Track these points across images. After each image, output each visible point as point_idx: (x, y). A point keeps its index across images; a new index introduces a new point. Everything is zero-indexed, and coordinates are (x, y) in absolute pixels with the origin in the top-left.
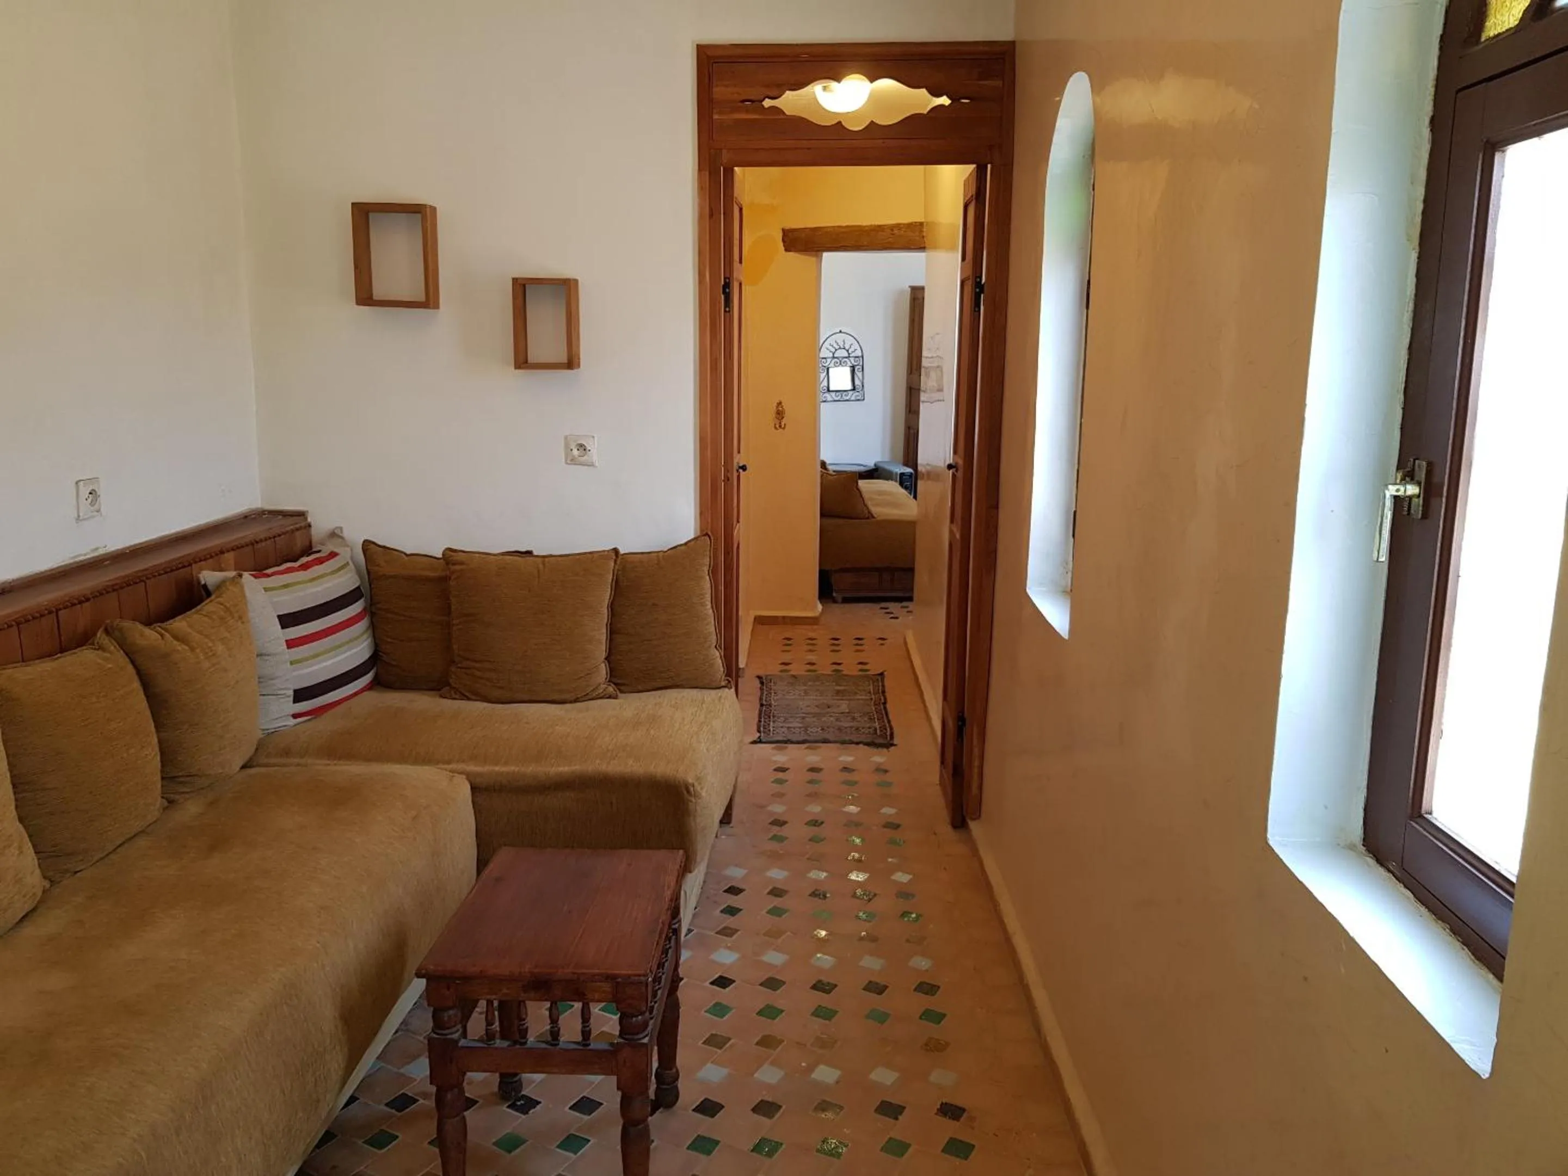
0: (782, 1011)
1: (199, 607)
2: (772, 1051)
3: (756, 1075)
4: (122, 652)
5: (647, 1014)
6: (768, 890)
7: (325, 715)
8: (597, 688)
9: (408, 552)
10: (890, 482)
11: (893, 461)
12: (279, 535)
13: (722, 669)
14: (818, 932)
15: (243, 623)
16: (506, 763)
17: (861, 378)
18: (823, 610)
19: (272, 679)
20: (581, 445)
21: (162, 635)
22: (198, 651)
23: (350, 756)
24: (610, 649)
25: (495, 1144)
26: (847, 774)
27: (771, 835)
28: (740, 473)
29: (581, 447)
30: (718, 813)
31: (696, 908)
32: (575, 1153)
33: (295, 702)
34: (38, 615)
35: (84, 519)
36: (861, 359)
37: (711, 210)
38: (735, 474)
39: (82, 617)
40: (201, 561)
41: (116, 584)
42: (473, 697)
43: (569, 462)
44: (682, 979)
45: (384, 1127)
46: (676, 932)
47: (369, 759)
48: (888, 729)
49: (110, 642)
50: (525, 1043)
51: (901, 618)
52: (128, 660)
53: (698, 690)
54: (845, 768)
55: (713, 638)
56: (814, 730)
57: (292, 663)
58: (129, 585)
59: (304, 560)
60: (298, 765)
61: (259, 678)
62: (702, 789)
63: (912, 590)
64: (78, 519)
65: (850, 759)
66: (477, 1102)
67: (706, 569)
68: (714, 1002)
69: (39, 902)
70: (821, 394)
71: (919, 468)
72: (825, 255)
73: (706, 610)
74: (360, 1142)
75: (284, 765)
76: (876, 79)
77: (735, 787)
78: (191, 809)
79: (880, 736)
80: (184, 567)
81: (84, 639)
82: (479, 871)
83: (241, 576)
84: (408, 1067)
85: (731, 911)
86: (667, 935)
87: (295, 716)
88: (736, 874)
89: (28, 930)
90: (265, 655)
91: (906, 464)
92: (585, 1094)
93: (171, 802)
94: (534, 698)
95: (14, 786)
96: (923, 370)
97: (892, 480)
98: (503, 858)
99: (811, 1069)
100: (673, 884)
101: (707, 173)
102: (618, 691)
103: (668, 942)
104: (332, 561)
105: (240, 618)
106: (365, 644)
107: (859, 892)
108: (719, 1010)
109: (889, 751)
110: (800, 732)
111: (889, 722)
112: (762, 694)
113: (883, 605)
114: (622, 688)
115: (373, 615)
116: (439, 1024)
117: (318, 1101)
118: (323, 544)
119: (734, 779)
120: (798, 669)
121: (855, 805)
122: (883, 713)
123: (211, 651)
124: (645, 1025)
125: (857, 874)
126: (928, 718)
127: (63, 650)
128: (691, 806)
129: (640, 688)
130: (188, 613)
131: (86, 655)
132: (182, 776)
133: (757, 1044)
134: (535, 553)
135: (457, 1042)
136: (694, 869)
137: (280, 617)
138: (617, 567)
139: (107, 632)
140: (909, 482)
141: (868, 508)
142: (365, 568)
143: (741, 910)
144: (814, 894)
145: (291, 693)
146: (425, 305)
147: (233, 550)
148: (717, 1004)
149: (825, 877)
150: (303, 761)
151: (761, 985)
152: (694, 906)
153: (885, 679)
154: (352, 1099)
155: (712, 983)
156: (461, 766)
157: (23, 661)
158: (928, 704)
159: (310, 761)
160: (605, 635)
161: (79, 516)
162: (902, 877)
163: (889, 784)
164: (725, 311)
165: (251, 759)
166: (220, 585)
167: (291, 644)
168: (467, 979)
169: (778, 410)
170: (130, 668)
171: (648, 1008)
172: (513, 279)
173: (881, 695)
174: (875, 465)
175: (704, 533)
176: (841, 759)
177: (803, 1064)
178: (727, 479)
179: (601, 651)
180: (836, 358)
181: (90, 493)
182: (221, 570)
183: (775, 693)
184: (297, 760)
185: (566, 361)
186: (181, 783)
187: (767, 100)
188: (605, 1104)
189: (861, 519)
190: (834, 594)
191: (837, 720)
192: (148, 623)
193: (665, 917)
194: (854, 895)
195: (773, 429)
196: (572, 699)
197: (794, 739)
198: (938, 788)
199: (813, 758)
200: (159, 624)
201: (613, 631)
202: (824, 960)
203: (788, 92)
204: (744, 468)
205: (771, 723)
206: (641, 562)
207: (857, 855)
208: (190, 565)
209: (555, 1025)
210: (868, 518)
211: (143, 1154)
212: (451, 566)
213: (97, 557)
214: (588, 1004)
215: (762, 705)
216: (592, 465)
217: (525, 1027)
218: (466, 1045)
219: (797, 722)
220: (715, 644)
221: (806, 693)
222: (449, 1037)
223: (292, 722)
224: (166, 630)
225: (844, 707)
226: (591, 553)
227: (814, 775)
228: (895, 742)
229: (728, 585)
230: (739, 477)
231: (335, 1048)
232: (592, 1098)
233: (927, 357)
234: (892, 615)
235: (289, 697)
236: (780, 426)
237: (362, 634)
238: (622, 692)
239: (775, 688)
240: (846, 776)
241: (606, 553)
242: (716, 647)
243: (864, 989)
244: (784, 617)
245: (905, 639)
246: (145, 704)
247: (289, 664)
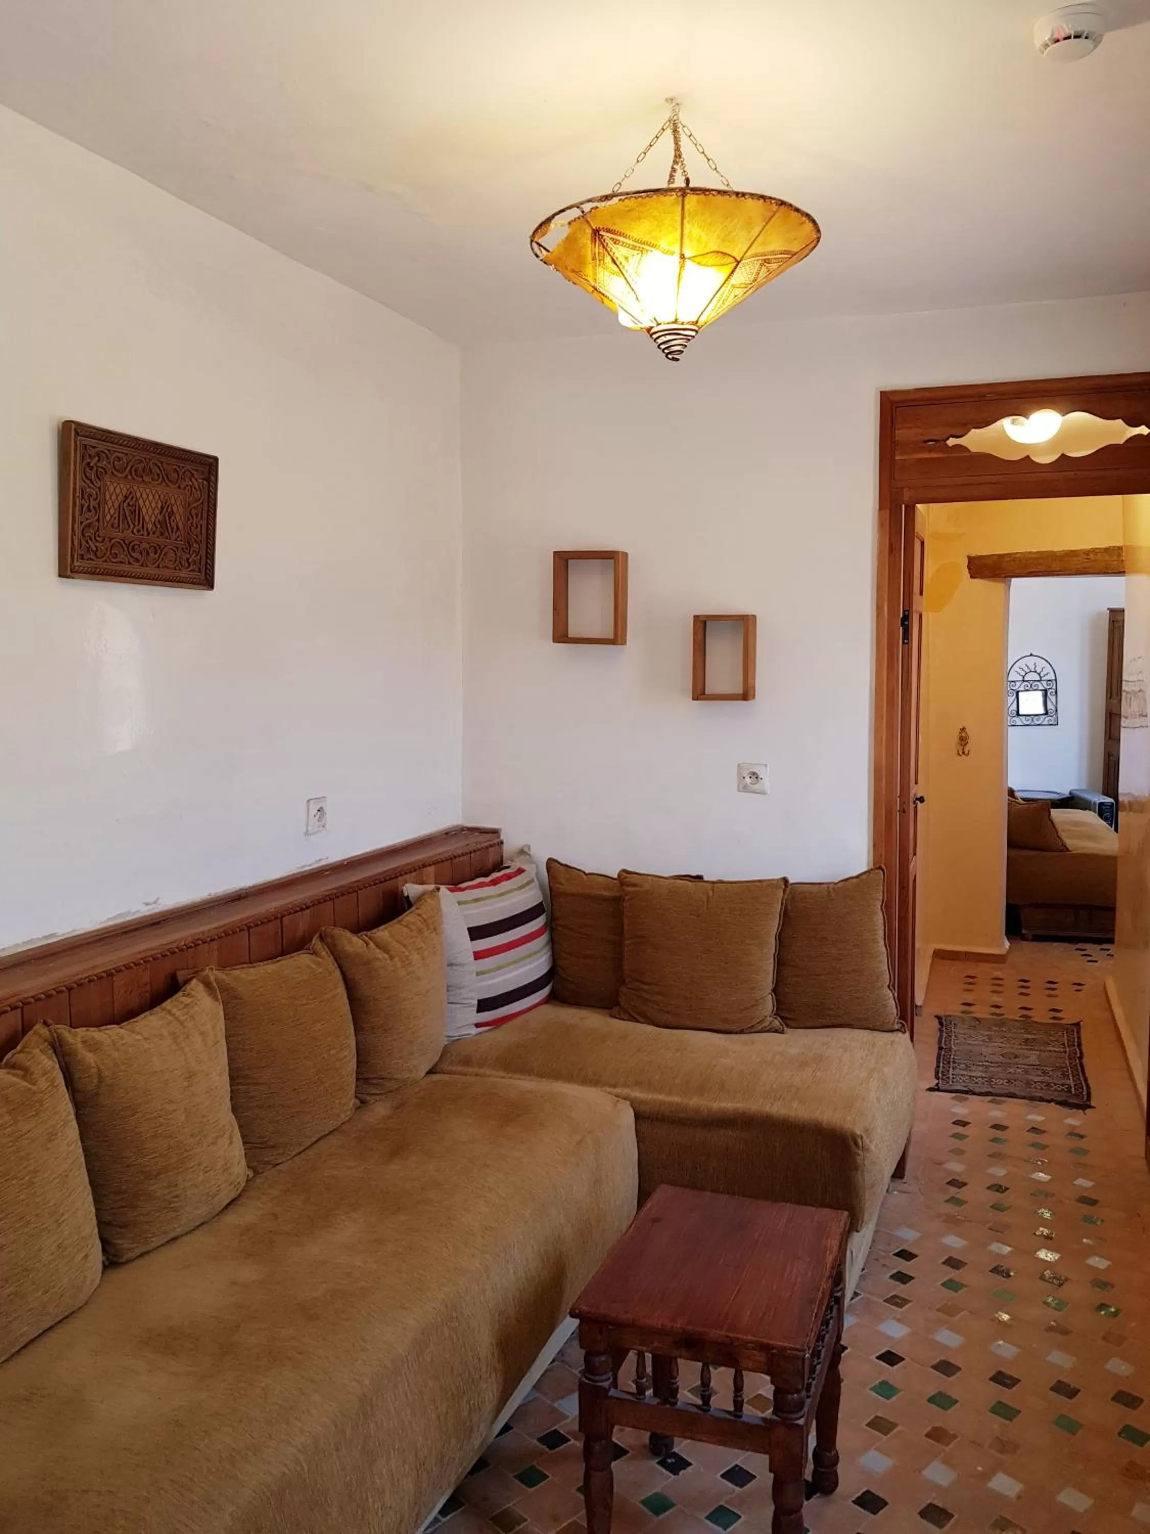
0: (957, 1402)
1: (400, 918)
2: (944, 1447)
3: (924, 1473)
4: (332, 957)
5: (804, 1393)
6: (943, 1260)
7: (505, 1025)
8: (763, 1020)
9: (587, 872)
10: (1087, 812)
11: (1091, 788)
12: (475, 851)
13: (895, 1011)
14: (1000, 1316)
15: (437, 934)
16: (670, 1093)
17: (1054, 701)
18: (1010, 947)
19: (460, 988)
20: (754, 774)
21: (367, 944)
22: (396, 959)
23: (525, 1070)
24: (777, 981)
25: (643, 1502)
26: (1034, 1135)
27: (947, 1197)
28: (917, 804)
29: (754, 775)
30: (889, 1168)
31: (863, 1269)
32: (725, 1529)
33: (479, 1011)
34: (265, 920)
35: (314, 834)
36: (1054, 682)
37: (891, 545)
38: (912, 806)
39: (303, 922)
40: (406, 873)
41: (332, 894)
42: (641, 1020)
43: (741, 789)
44: (845, 1348)
45: (535, 1463)
46: (839, 1301)
47: (542, 1075)
48: (1085, 1088)
49: (323, 948)
50: (676, 1403)
51: (1099, 962)
52: (336, 965)
53: (868, 1031)
54: (1033, 1128)
55: (886, 977)
56: (1000, 1082)
57: (478, 974)
58: (343, 895)
59: (496, 875)
60: (477, 1075)
61: (448, 986)
62: (871, 1142)
63: (1113, 930)
64: (307, 833)
65: (1040, 1118)
66: (627, 1452)
67: (879, 904)
68: (880, 1380)
69: (243, 1191)
70: (1009, 718)
71: (1121, 799)
72: (1014, 580)
73: (878, 946)
74: (511, 1475)
75: (465, 1074)
76: (1068, 413)
77: (908, 1140)
78: (380, 1110)
79: (1075, 1095)
80: (391, 879)
81: (300, 944)
82: (640, 1204)
83: (438, 889)
84: (560, 1401)
85: (902, 1278)
86: (828, 1304)
87: (478, 1025)
88: (908, 1236)
89: (231, 1218)
90: (456, 965)
91: (1106, 793)
92: (738, 1462)
93: (363, 1102)
94: (699, 1025)
95: (232, 1078)
96: (1124, 694)
97: (1090, 810)
98: (662, 1194)
99: (987, 1476)
100: (835, 1249)
101: (888, 512)
102: (785, 1026)
103: (829, 1312)
104: (519, 878)
105: (435, 929)
106: (544, 958)
107: (1047, 1273)
108: (886, 1389)
109: (1085, 1114)
110: (983, 1083)
111: (1086, 1079)
112: (941, 1036)
113: (1079, 946)
114: (788, 1022)
115: (552, 930)
116: (590, 1369)
117: (472, 1431)
118: (512, 861)
119: (908, 1131)
120: (981, 1012)
121: (1045, 1173)
122: (1079, 1069)
123: (407, 960)
124: (801, 1405)
125: (1046, 1253)
126: (1132, 1079)
127: (283, 953)
128: (859, 1160)
129: (808, 1024)
130: (391, 923)
131: (302, 959)
132: (375, 1078)
133: (927, 1435)
134: (706, 878)
135: (607, 1391)
136: (861, 1229)
137: (470, 930)
138: (786, 896)
139: (321, 938)
140: (1109, 814)
141: (1061, 839)
142: (548, 884)
143: (912, 1278)
144: (995, 1270)
145: (476, 1002)
146: (612, 642)
147: (434, 864)
148: (884, 1383)
149: (1009, 1252)
150: (481, 1071)
151: (934, 1367)
152: (861, 1267)
153: (1082, 1031)
154: (507, 1428)
155: (879, 1358)
156: (625, 1091)
157: (250, 963)
158: (1132, 1064)
159: (488, 1072)
160: (772, 965)
161: (307, 831)
162: (1098, 1262)
163: (1085, 1152)
164: (903, 643)
165: (436, 1065)
166: (421, 897)
167: (478, 955)
168: (620, 1325)
169: (962, 736)
170: (338, 973)
171: (805, 1386)
172: (695, 616)
173: (1076, 1047)
174: (1070, 793)
175: (878, 866)
176: (1029, 1117)
177: (979, 1468)
178: (903, 811)
179: (768, 983)
180: (1027, 681)
181: (319, 811)
182: (422, 883)
183: (955, 1036)
184: (476, 1070)
185: (741, 692)
186: (373, 1084)
187: (951, 439)
188: (758, 1477)
189: (1055, 851)
190: (1024, 931)
191: (1026, 1072)
192: (356, 931)
193: (826, 1285)
194: (1042, 1278)
195: (956, 755)
196: (738, 1030)
197: (977, 1090)
198: (1144, 1161)
199: (996, 1113)
200: (365, 933)
201: (780, 962)
202: (1005, 1349)
203: (973, 430)
204: (921, 800)
205: (951, 1070)
206: (811, 893)
207: (1046, 1232)
208: (397, 877)
209: (705, 1389)
210: (1062, 851)
211: (304, 1465)
212: (625, 887)
213: (322, 867)
214: (741, 1372)
215: (941, 1048)
216: (763, 793)
217: (675, 1386)
218: (616, 1395)
219: (981, 1071)
220: (887, 984)
221: (990, 1038)
222: (600, 1384)
223: (474, 1031)
224: (370, 938)
225: (1033, 1058)
226: (760, 881)
227: (998, 1133)
228: (1093, 1104)
229: (903, 920)
230: (916, 808)
231: (490, 1376)
232: (744, 1467)
233: (1128, 681)
234: (1089, 958)
235: (473, 1006)
236: (963, 753)
237: (542, 949)
238: (788, 1026)
239: (956, 1030)
240: (1033, 1137)
241: (775, 882)
242: (889, 986)
243: (1052, 1389)
244: (966, 953)
245: (1105, 988)
246: (348, 1007)
247: (474, 975)
